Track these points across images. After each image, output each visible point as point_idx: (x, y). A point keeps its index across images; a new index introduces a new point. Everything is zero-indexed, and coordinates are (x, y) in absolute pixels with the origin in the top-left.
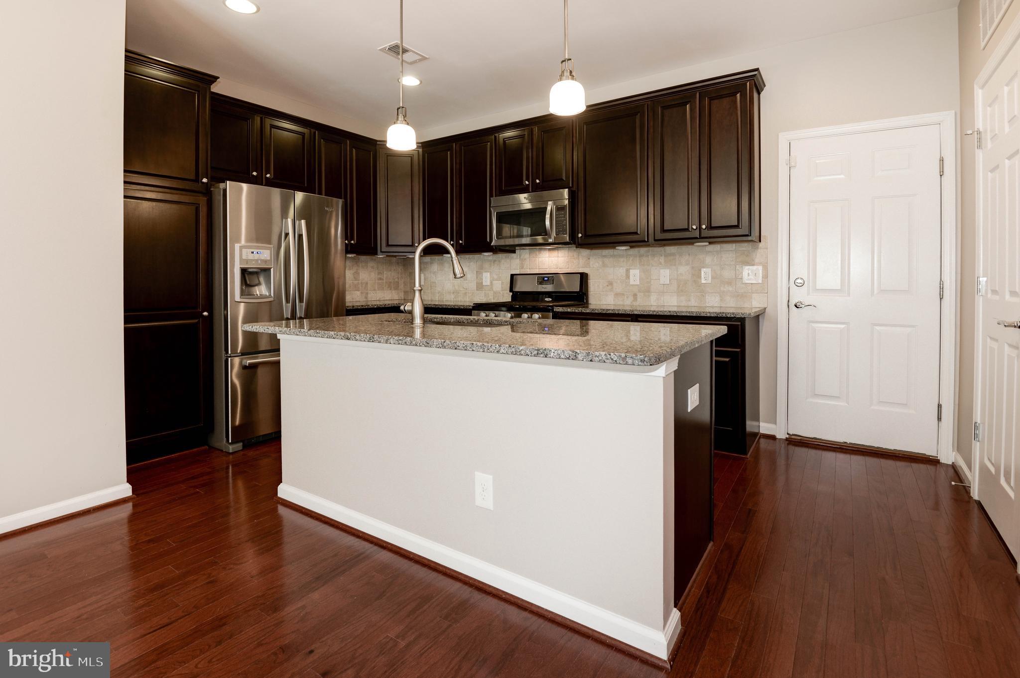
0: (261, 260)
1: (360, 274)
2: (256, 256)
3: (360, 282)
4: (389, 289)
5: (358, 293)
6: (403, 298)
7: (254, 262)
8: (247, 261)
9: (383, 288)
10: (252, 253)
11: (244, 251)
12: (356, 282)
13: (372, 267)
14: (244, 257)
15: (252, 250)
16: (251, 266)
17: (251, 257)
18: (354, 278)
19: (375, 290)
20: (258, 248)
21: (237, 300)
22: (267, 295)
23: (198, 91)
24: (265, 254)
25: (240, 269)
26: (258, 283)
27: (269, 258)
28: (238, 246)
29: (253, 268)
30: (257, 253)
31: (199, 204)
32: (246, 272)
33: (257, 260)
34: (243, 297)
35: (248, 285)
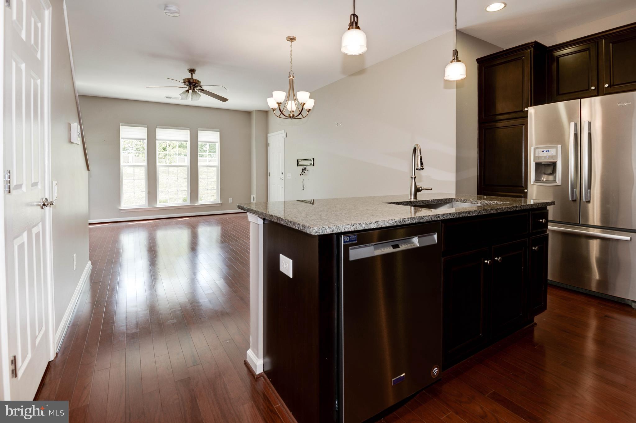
0: (548, 156)
2: (545, 154)
7: (543, 158)
8: (539, 158)
10: (543, 151)
11: (537, 151)
14: (537, 155)
15: (543, 150)
16: (542, 161)
17: (541, 154)
20: (547, 147)
21: (532, 183)
22: (555, 181)
23: (524, 56)
24: (552, 152)
25: (534, 163)
26: (552, 172)
27: (555, 154)
28: (533, 148)
29: (543, 162)
30: (546, 151)
31: (524, 124)
32: (538, 165)
33: (546, 157)
34: (536, 181)
35: (545, 174)
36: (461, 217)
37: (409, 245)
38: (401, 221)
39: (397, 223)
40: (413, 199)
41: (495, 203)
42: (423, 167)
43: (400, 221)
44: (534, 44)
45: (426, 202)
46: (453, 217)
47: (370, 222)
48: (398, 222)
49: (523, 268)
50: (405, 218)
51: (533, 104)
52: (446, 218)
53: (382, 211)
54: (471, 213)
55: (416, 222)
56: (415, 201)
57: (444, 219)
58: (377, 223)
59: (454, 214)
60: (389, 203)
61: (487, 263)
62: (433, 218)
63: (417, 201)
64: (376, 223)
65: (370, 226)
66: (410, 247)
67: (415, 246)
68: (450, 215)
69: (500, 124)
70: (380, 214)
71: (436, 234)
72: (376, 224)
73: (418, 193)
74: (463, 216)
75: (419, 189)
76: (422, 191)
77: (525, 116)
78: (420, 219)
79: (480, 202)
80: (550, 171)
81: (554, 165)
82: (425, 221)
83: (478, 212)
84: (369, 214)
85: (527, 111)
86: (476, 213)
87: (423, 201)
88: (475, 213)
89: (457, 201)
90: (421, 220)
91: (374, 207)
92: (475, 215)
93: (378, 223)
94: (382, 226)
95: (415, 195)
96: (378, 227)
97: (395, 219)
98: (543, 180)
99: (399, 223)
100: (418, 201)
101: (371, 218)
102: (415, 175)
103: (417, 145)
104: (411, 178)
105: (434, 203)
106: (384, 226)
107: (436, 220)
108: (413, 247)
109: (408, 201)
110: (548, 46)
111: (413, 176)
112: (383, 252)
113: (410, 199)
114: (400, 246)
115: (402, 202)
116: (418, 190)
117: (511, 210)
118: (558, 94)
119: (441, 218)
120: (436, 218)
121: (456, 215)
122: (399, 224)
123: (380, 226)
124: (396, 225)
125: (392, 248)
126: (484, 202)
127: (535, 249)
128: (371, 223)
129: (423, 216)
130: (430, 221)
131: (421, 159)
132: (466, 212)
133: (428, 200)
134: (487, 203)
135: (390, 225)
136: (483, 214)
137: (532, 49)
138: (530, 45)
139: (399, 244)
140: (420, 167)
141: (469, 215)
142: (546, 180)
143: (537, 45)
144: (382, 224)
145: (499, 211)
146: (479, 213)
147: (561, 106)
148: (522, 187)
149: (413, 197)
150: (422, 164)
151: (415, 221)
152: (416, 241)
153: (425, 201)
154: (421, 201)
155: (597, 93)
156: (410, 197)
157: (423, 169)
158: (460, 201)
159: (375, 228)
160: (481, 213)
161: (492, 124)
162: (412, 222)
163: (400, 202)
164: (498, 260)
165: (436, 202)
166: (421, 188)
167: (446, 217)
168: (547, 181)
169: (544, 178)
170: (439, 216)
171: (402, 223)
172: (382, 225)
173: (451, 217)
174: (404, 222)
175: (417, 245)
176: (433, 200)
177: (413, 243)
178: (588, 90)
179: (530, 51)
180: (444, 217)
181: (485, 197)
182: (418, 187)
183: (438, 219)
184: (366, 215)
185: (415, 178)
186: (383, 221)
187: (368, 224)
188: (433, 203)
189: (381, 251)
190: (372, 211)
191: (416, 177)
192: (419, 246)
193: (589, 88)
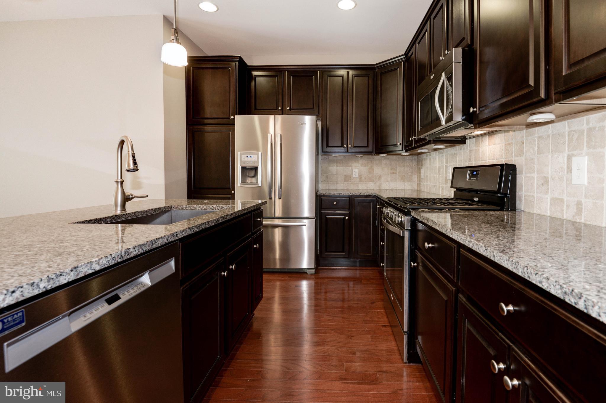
0: (252, 161)
1: (374, 170)
2: (249, 159)
3: (374, 175)
4: (402, 180)
5: (372, 184)
6: (416, 189)
8: (244, 162)
9: (396, 180)
10: (247, 157)
11: (243, 156)
12: (370, 175)
13: (386, 164)
14: (243, 160)
15: (247, 155)
16: (246, 165)
17: (246, 159)
18: (369, 172)
19: (387, 181)
20: (250, 153)
21: (239, 185)
22: (257, 183)
23: (230, 67)
24: (254, 158)
25: (241, 167)
26: (254, 175)
27: (257, 160)
28: (239, 153)
29: (248, 166)
30: (250, 157)
31: (231, 131)
32: (244, 168)
33: (249, 162)
34: (243, 183)
35: (249, 177)
36: (201, 230)
37: (136, 289)
38: (123, 254)
39: (115, 260)
40: (119, 211)
41: (221, 207)
42: (137, 167)
43: (122, 256)
44: (239, 58)
45: (139, 214)
46: (193, 232)
47: (58, 273)
48: (118, 257)
49: (248, 268)
50: (128, 249)
51: (237, 114)
52: (185, 235)
53: (76, 240)
54: (210, 223)
55: (147, 250)
56: (124, 214)
57: (183, 236)
58: (75, 270)
59: (194, 228)
60: (80, 223)
61: (224, 275)
62: (169, 238)
63: (126, 214)
64: (72, 271)
65: (59, 281)
66: (139, 292)
67: (146, 287)
68: (189, 230)
69: (208, 128)
70: (75, 249)
71: (174, 259)
72: (72, 273)
73: (127, 203)
74: (203, 228)
75: (129, 197)
76: (133, 199)
77: (232, 123)
78: (153, 244)
79: (205, 207)
80: (253, 174)
81: (256, 169)
82: (159, 246)
83: (216, 220)
84: (48, 251)
85: (234, 119)
86: (215, 222)
87: (135, 213)
88: (213, 223)
89: (177, 208)
90: (154, 246)
91: (56, 235)
92: (213, 224)
93: (77, 271)
94: (87, 274)
95: (123, 206)
96: (79, 277)
97: (111, 255)
98: (248, 182)
99: (120, 258)
100: (129, 214)
101: (59, 261)
102: (121, 178)
103: (126, 137)
104: (115, 183)
105: (150, 213)
106: (90, 272)
107: (174, 240)
108: (143, 289)
109: (113, 216)
110: (248, 65)
111: (119, 180)
112: (90, 318)
113: (114, 212)
114: (121, 296)
115: (103, 218)
116: (126, 199)
117: (241, 214)
118: (256, 109)
119: (180, 236)
120: (174, 237)
121: (196, 228)
122: (119, 261)
123: (81, 275)
124: (113, 264)
125: (106, 305)
126: (209, 207)
127: (256, 247)
128: (61, 275)
129: (157, 239)
130: (166, 244)
131: (134, 156)
132: (206, 223)
133: (142, 211)
134: (212, 208)
135: (103, 268)
136: (221, 221)
137: (237, 63)
138: (236, 58)
139: (119, 294)
140: (132, 167)
141: (208, 226)
142: (250, 182)
143: (240, 60)
144: (86, 269)
145: (233, 216)
146: (217, 222)
147: (256, 118)
148: (229, 188)
149: (119, 209)
150: (135, 163)
151: (144, 250)
152: (146, 280)
153: (139, 212)
154: (132, 213)
155: (283, 113)
156: (114, 210)
157: (137, 170)
158: (181, 208)
159: (70, 281)
160: (219, 222)
161: (201, 127)
162: (141, 251)
163: (101, 219)
164: (232, 268)
165: (152, 212)
166: (132, 195)
167: (185, 233)
168: (252, 183)
169: (249, 180)
170: (177, 235)
171: (125, 258)
172: (86, 272)
173: (190, 233)
174: (128, 255)
175: (148, 285)
176: (149, 210)
177: (141, 283)
178: (276, 109)
179: (236, 64)
180: (183, 235)
181: (205, 201)
182: (127, 194)
183: (176, 238)
184: (43, 257)
185: (122, 183)
186: (88, 263)
187: (55, 278)
188: (148, 214)
189: (86, 318)
190: (53, 245)
191: (123, 181)
192: (150, 284)
193: (277, 109)
